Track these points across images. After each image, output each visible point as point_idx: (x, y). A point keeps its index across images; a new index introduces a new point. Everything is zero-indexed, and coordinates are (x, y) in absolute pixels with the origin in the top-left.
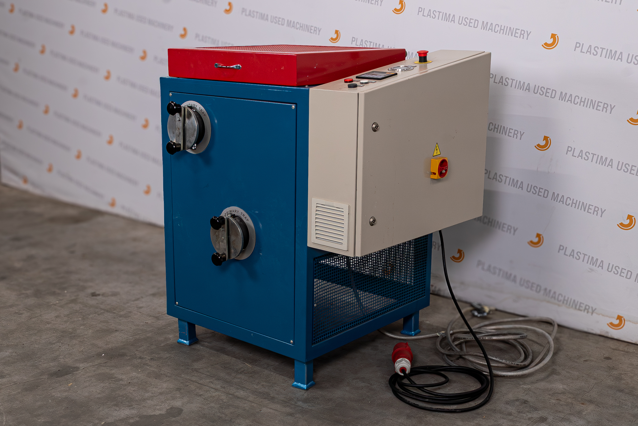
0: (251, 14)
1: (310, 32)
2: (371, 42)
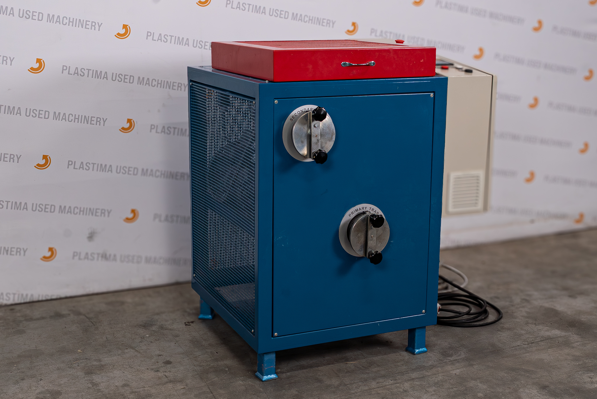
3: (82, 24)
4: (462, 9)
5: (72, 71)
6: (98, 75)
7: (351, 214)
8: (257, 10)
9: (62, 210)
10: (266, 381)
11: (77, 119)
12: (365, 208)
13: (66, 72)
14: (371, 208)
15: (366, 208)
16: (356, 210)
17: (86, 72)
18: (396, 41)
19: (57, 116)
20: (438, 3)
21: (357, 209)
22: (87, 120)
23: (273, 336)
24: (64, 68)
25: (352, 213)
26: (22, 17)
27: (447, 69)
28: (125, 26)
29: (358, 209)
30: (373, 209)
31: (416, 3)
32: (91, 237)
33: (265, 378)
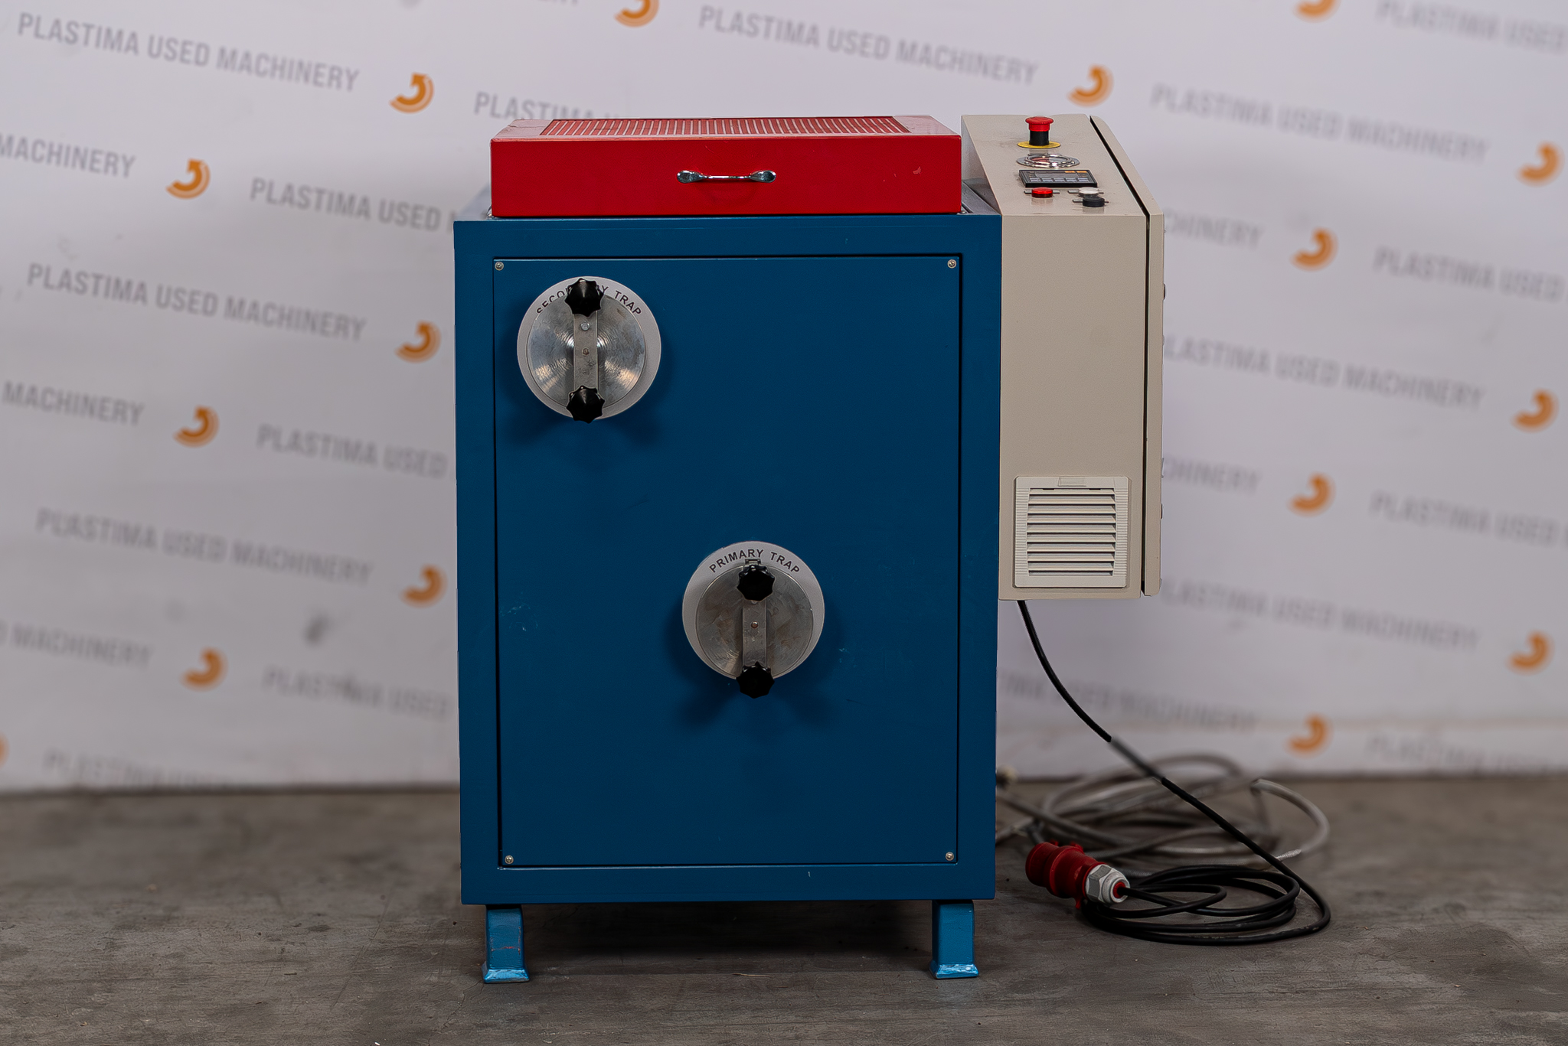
0: (65, 34)
1: (316, 83)
2: (544, 106)
3: (307, 73)
4: (1473, 25)
5: (278, 193)
6: (345, 204)
7: (717, 565)
8: (793, 33)
9: (242, 554)
10: (494, 981)
11: (287, 317)
12: (756, 554)
13: (261, 196)
14: (774, 554)
15: (760, 553)
16: (730, 555)
17: (313, 197)
18: (1027, 121)
19: (234, 309)
20: (1387, 7)
21: (734, 554)
22: (313, 322)
23: (501, 863)
24: (258, 186)
25: (720, 562)
26: (157, 55)
27: (1050, 195)
28: (418, 80)
29: (738, 555)
30: (780, 556)
31: (1308, 11)
32: (315, 632)
33: (493, 974)
